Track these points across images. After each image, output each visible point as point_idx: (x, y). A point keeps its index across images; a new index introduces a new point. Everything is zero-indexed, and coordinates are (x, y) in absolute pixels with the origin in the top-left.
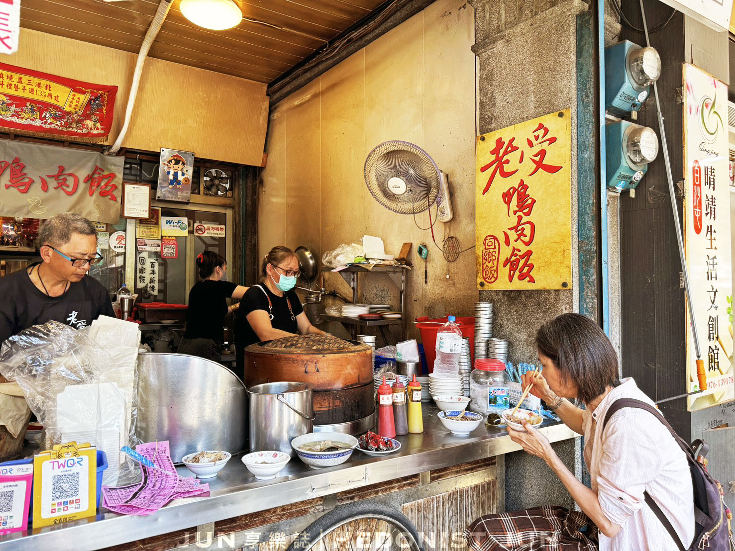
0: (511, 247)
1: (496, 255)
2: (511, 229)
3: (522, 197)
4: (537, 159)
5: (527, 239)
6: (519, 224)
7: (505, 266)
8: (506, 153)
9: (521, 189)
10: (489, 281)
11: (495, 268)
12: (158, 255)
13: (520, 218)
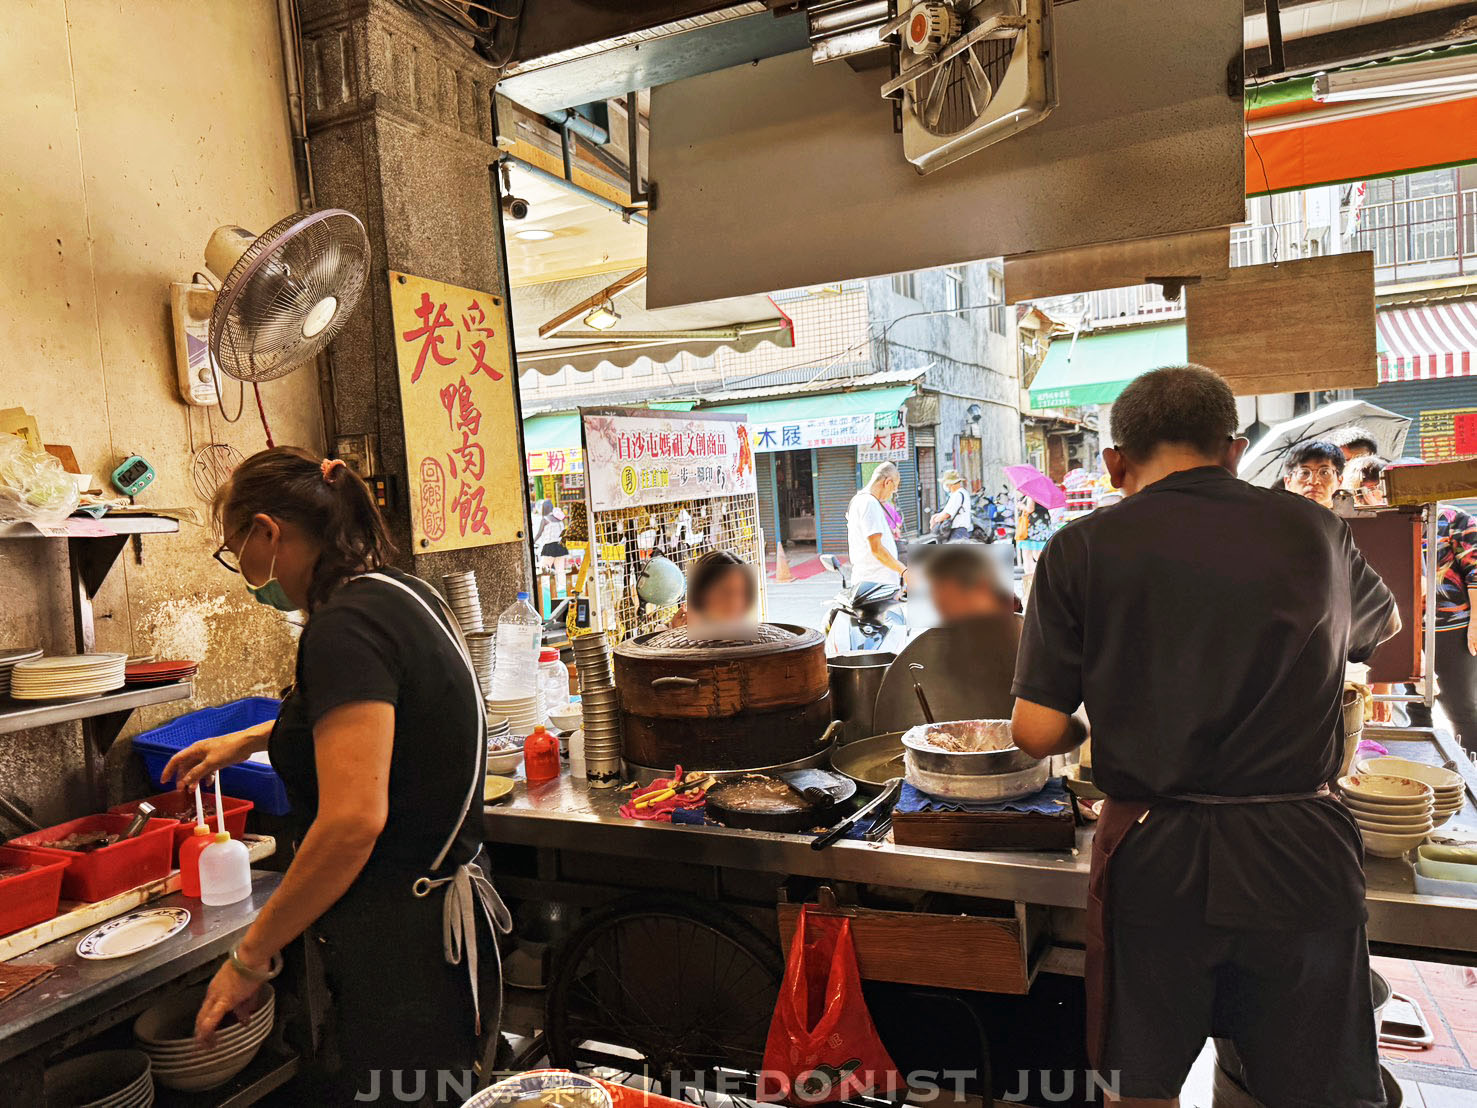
0: (459, 480)
1: (441, 492)
2: (456, 451)
3: (466, 405)
4: (477, 351)
5: (476, 470)
6: (466, 447)
7: (454, 511)
8: (437, 324)
9: (463, 392)
10: (434, 536)
11: (440, 515)
13: (466, 436)
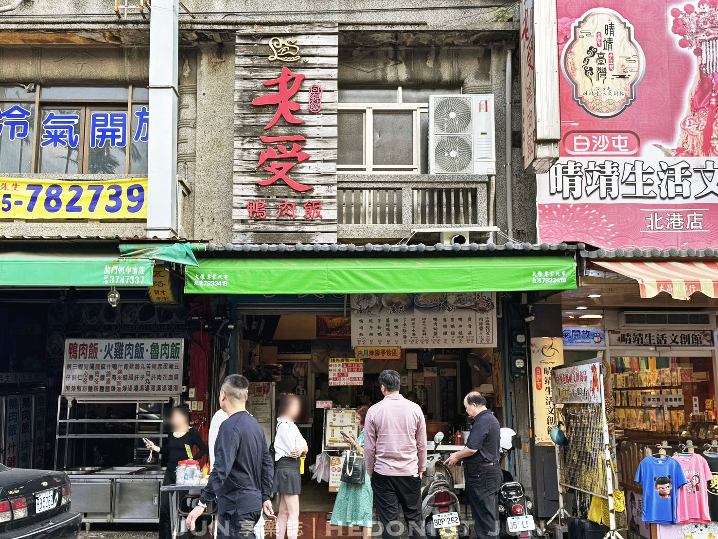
12: (422, 387)
